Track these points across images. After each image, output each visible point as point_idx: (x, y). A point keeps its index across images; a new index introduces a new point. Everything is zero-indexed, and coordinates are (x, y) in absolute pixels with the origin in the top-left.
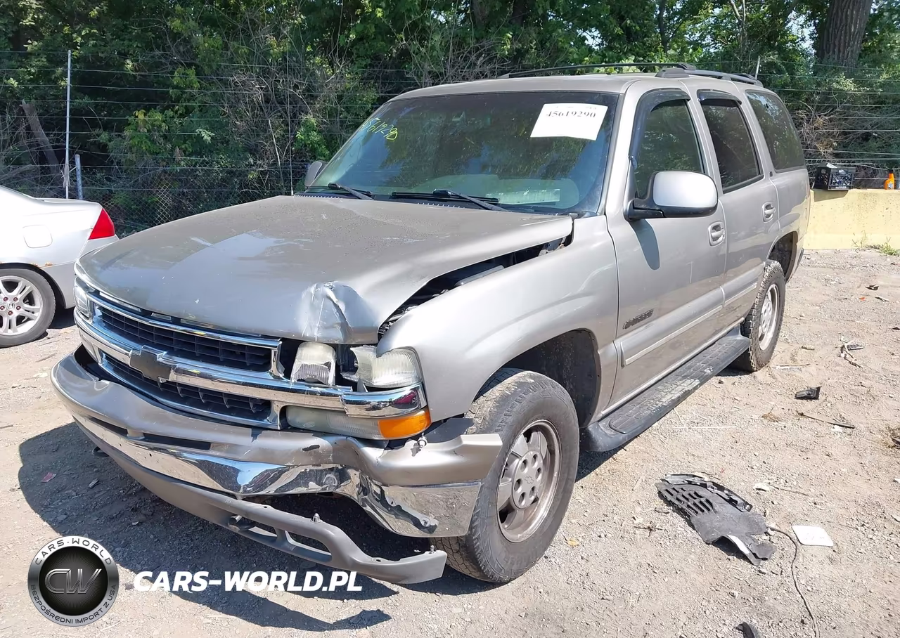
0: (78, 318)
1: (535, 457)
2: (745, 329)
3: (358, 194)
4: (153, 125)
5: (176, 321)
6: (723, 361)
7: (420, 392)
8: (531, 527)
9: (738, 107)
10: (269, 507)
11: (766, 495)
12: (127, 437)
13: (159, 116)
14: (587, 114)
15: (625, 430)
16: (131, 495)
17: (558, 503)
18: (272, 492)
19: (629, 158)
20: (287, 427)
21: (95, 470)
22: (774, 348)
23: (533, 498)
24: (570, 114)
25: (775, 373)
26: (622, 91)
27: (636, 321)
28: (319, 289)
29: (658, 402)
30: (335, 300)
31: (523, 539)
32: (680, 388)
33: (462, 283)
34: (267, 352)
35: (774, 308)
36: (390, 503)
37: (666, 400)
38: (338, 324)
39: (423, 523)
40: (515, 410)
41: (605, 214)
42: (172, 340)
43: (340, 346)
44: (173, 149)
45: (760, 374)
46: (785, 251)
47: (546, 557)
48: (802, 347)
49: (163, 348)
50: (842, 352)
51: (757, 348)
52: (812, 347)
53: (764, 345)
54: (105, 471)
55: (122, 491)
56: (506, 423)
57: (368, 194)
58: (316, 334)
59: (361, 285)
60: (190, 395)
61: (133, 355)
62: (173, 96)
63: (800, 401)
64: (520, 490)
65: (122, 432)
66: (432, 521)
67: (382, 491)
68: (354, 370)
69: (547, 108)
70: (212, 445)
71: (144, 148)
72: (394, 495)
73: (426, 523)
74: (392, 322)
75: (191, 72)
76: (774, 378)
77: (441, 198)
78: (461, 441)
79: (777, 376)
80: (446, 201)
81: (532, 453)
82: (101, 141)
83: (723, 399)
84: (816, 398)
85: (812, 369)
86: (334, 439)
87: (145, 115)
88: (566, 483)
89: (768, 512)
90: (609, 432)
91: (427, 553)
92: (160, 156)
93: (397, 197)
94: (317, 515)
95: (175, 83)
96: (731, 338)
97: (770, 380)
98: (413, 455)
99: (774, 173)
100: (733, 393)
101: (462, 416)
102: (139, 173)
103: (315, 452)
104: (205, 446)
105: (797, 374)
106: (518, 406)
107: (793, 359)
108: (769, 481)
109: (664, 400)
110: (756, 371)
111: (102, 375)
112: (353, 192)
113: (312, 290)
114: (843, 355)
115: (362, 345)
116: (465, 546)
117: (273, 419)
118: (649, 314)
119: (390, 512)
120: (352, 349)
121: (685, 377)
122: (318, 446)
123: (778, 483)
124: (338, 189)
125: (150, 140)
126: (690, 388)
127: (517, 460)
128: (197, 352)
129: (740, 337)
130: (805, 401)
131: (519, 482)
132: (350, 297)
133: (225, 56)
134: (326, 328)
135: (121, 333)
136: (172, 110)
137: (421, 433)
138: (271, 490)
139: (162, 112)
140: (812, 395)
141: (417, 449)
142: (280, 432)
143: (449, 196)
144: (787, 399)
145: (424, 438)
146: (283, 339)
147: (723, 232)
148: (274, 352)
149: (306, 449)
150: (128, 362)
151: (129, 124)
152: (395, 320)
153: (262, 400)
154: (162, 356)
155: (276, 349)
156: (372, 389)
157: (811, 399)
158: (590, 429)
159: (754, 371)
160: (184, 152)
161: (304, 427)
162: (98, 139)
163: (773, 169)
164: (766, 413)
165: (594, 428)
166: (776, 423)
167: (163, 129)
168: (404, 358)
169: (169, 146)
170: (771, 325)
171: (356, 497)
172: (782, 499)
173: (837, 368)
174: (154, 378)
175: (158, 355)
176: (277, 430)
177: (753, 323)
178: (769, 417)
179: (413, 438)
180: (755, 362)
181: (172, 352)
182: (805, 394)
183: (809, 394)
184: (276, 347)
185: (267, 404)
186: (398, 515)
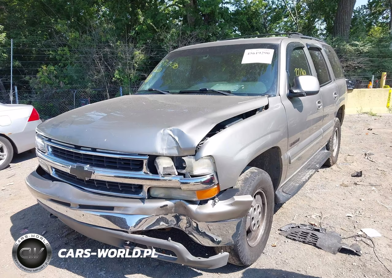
0: (39, 153)
1: (258, 206)
2: (328, 147)
3: (164, 92)
4: (50, 72)
5: (94, 150)
6: (322, 161)
7: (215, 177)
8: (257, 239)
9: (320, 51)
10: (145, 236)
11: (352, 219)
12: (70, 207)
13: (52, 68)
14: (265, 53)
15: (290, 193)
16: (63, 237)
17: (267, 227)
18: (144, 229)
19: (286, 71)
20: (151, 197)
21: (44, 226)
22: (338, 155)
23: (258, 226)
24: (258, 53)
25: (340, 166)
26: (279, 43)
27: (294, 143)
28: (165, 131)
29: (301, 180)
30: (173, 136)
31: (255, 245)
32: (308, 174)
33: (227, 126)
34: (141, 162)
35: (337, 138)
36: (201, 231)
37: (304, 179)
38: (175, 147)
39: (215, 240)
40: (252, 184)
41: (280, 95)
42: (92, 159)
43: (175, 158)
44: (59, 82)
45: (334, 167)
46: (340, 113)
47: (263, 253)
48: (348, 155)
49: (87, 163)
50: (366, 156)
51: (332, 156)
52: (353, 155)
53: (334, 154)
54: (48, 227)
55: (58, 235)
56: (249, 191)
57: (168, 92)
58: (165, 152)
59: (185, 128)
60: (102, 185)
61: (71, 168)
62: (58, 59)
63: (354, 178)
64: (253, 222)
65: (68, 205)
66: (219, 239)
67: (197, 225)
68: (184, 168)
69: (247, 51)
70: (115, 208)
71: (46, 82)
72: (202, 226)
73: (217, 239)
74: (200, 144)
75: (66, 49)
76: (340, 168)
77: (203, 92)
78: (234, 199)
79: (341, 168)
80: (206, 93)
81: (257, 205)
82: (26, 80)
83: (321, 179)
84: (361, 176)
85: (355, 164)
86: (174, 201)
87: (46, 67)
88: (270, 218)
89: (356, 226)
90: (284, 194)
91: (220, 254)
92: (53, 85)
93: (182, 93)
94: (170, 238)
95: (59, 53)
96: (323, 151)
97: (339, 169)
98: (213, 207)
99: (335, 79)
100: (324, 176)
101: (233, 187)
102: (44, 93)
103: (165, 208)
104: (111, 208)
105: (349, 166)
106: (253, 182)
107: (345, 160)
108: (352, 213)
109: (303, 179)
110: (332, 166)
111: (53, 179)
112: (161, 92)
113: (162, 131)
114: (366, 157)
115: (187, 156)
116: (233, 250)
117: (144, 194)
118: (298, 140)
119: (200, 235)
120: (182, 158)
121: (309, 169)
122: (167, 205)
123: (356, 213)
124: (153, 91)
125: (49, 78)
126: (312, 173)
127: (252, 208)
128: (105, 164)
129: (326, 151)
130: (356, 178)
131: (253, 218)
132: (181, 134)
133: (81, 41)
134: (169, 149)
135: (64, 158)
136: (58, 65)
137: (215, 197)
138: (144, 228)
139: (54, 66)
140: (359, 175)
141: (214, 204)
142: (147, 200)
143: (207, 91)
144: (348, 177)
145: (217, 198)
146: (149, 155)
147: (322, 104)
148: (145, 162)
149: (161, 207)
150: (69, 171)
151: (39, 72)
152: (202, 144)
153: (138, 185)
154: (87, 167)
155: (146, 160)
156: (193, 176)
157: (359, 176)
158: (276, 193)
159: (331, 166)
160: (65, 83)
161: (159, 196)
162: (25, 79)
163: (335, 78)
164: (341, 183)
165: (278, 192)
166: (347, 188)
167: (55, 73)
168: (208, 161)
169: (57, 81)
170: (336, 146)
171: (184, 229)
172: (360, 220)
173: (365, 163)
174: (83, 178)
175: (85, 167)
176: (146, 199)
177: (331, 145)
178: (343, 185)
179: (211, 199)
180: (332, 162)
181: (92, 165)
182: (356, 174)
183: (357, 174)
184: (146, 159)
185: (140, 187)
186: (204, 236)
